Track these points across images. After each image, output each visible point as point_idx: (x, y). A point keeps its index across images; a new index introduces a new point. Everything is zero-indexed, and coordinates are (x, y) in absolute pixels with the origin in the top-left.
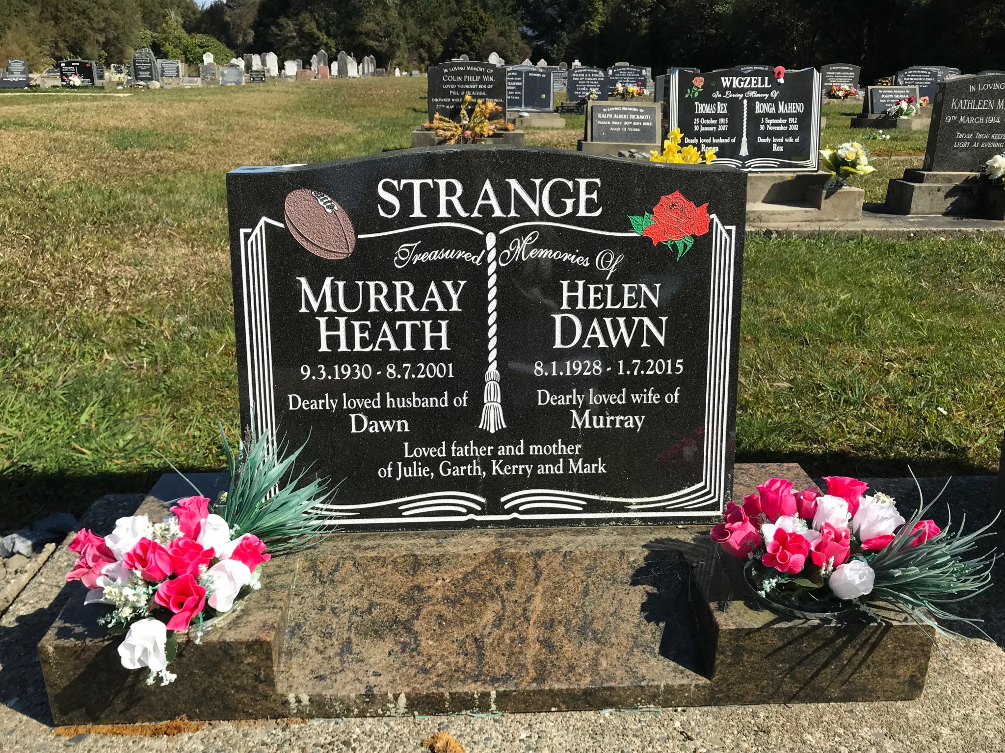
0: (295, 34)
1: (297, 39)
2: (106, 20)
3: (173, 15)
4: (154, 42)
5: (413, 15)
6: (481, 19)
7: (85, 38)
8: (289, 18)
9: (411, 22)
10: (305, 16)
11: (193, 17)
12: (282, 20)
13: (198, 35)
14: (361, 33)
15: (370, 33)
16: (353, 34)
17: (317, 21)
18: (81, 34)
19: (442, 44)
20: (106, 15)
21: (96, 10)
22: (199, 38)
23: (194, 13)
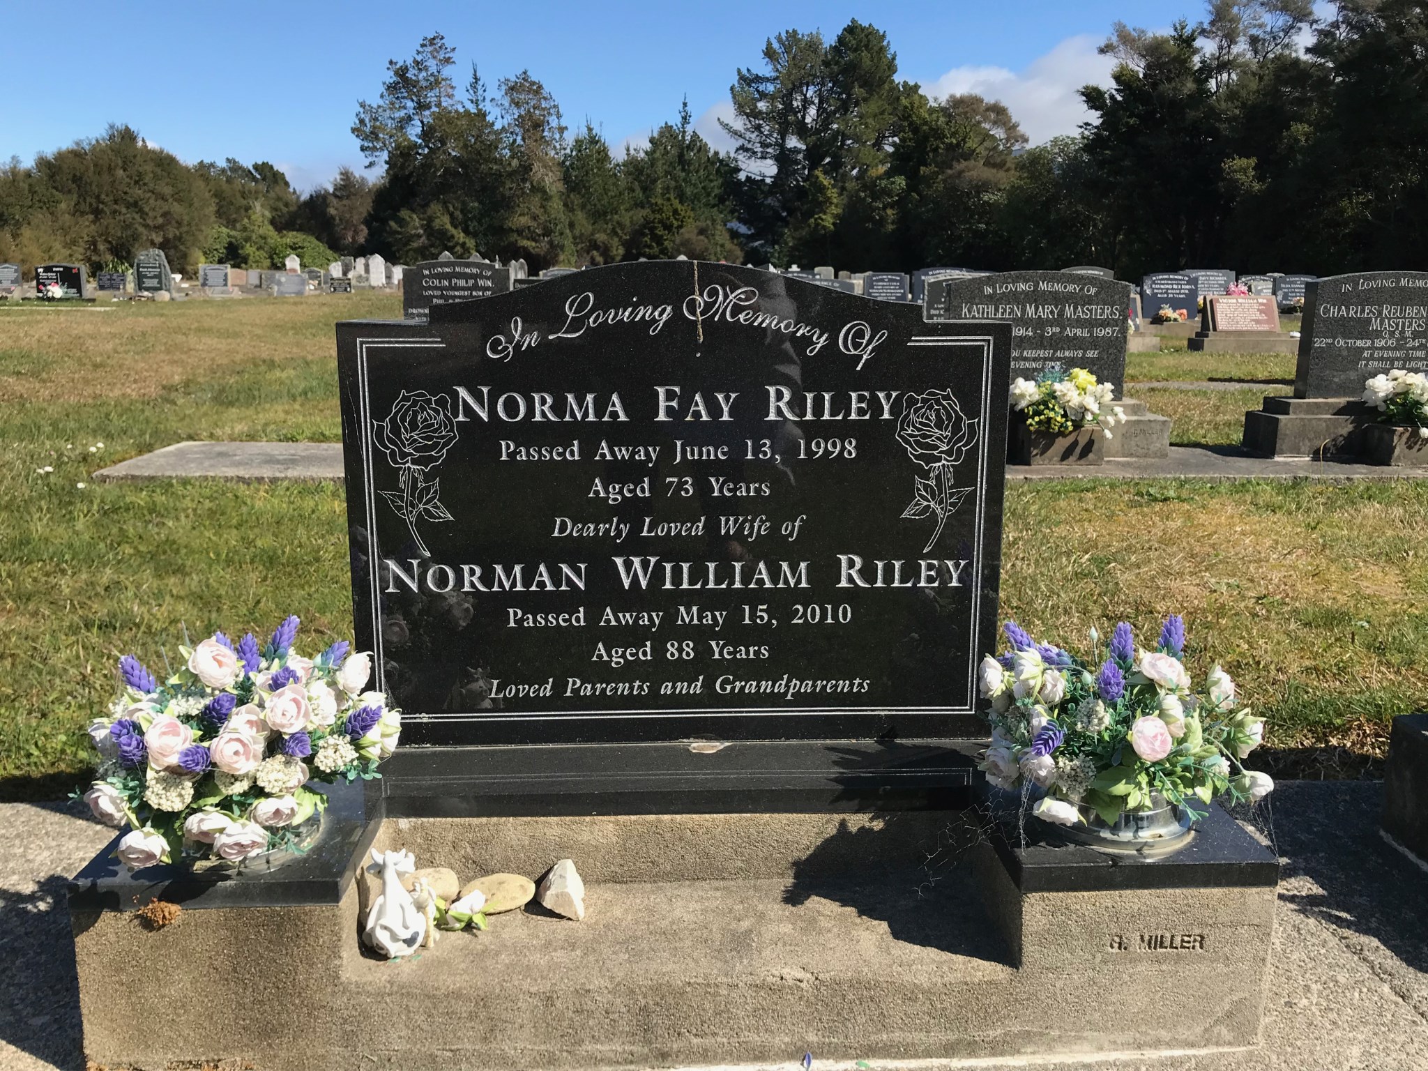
0: (421, 232)
1: (423, 238)
2: (164, 215)
3: (258, 208)
4: (230, 244)
5: (583, 207)
6: (675, 212)
7: (135, 237)
8: (413, 210)
9: (580, 216)
10: (435, 208)
11: (285, 210)
12: (404, 213)
13: (291, 234)
14: (511, 229)
15: (523, 231)
16: (501, 231)
17: (452, 215)
18: (129, 233)
19: (623, 245)
20: (166, 208)
21: (152, 201)
22: (292, 237)
23: (286, 205)
